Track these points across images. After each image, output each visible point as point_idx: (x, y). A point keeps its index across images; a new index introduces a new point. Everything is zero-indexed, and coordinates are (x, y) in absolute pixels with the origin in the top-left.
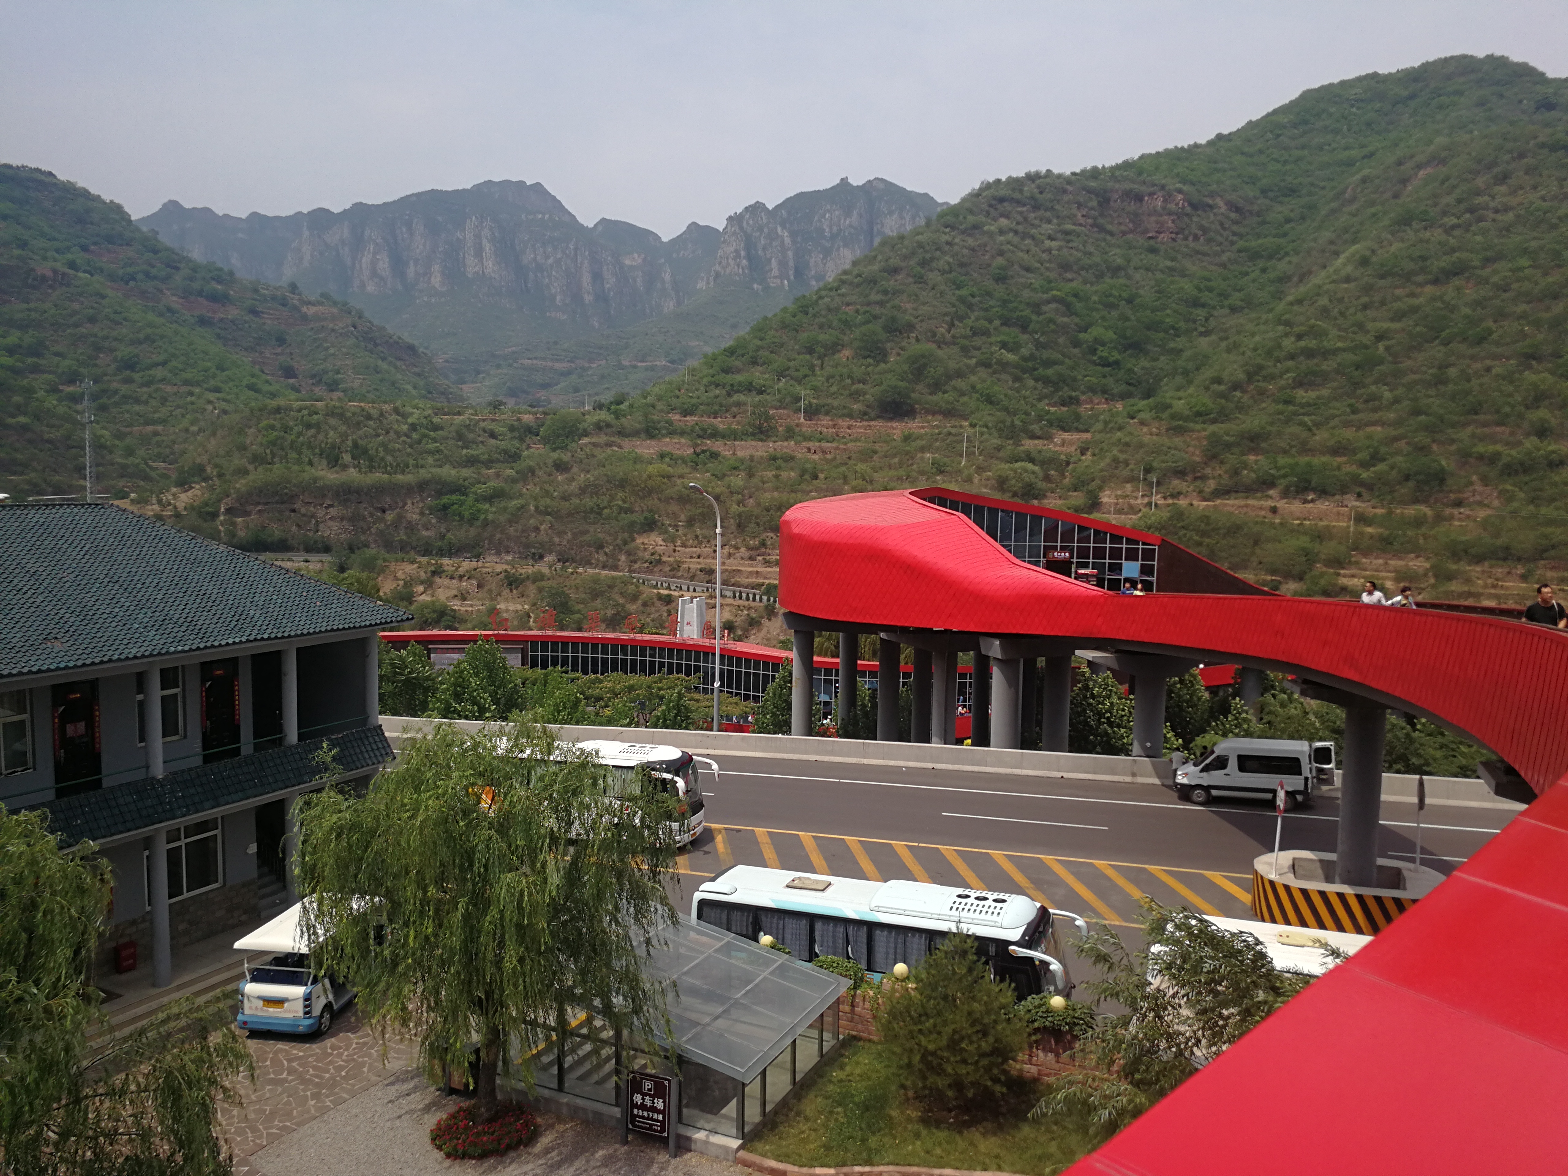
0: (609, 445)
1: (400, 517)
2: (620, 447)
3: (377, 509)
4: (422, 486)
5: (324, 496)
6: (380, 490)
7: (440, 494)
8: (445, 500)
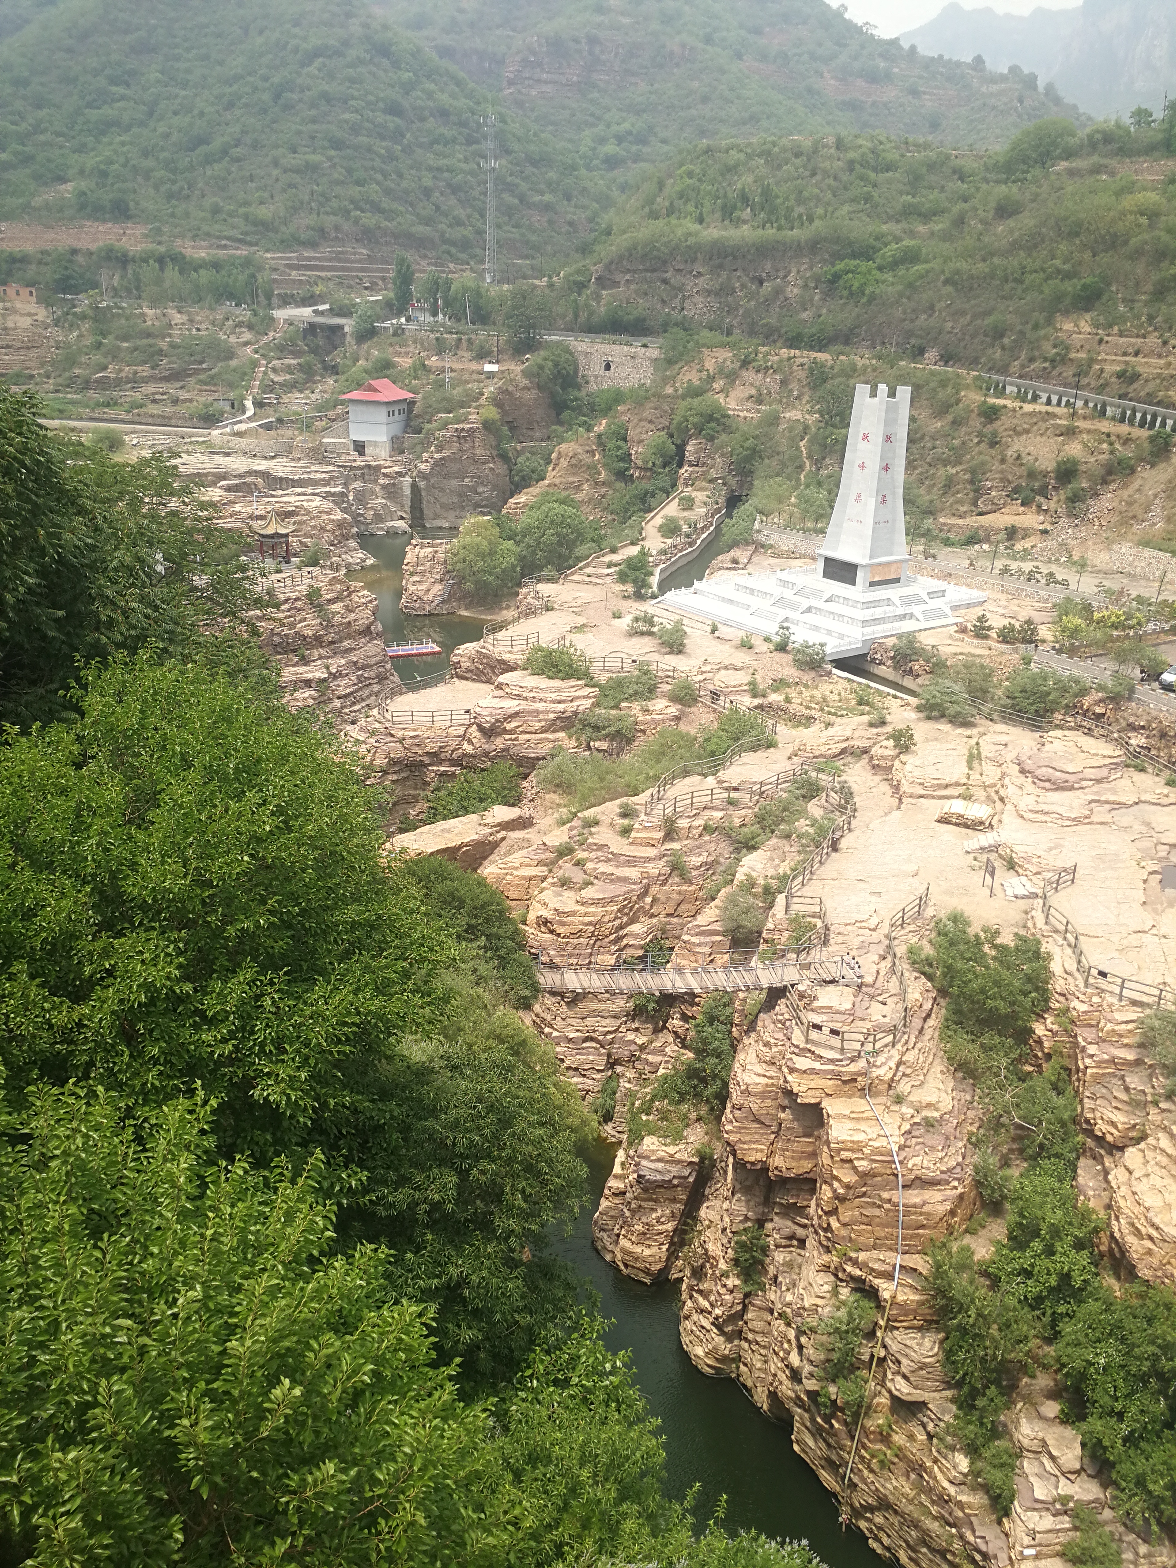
0: (1096, 170)
1: (778, 292)
2: (1112, 174)
3: (753, 279)
4: (814, 246)
5: (694, 260)
6: (764, 250)
7: (838, 256)
8: (840, 266)
